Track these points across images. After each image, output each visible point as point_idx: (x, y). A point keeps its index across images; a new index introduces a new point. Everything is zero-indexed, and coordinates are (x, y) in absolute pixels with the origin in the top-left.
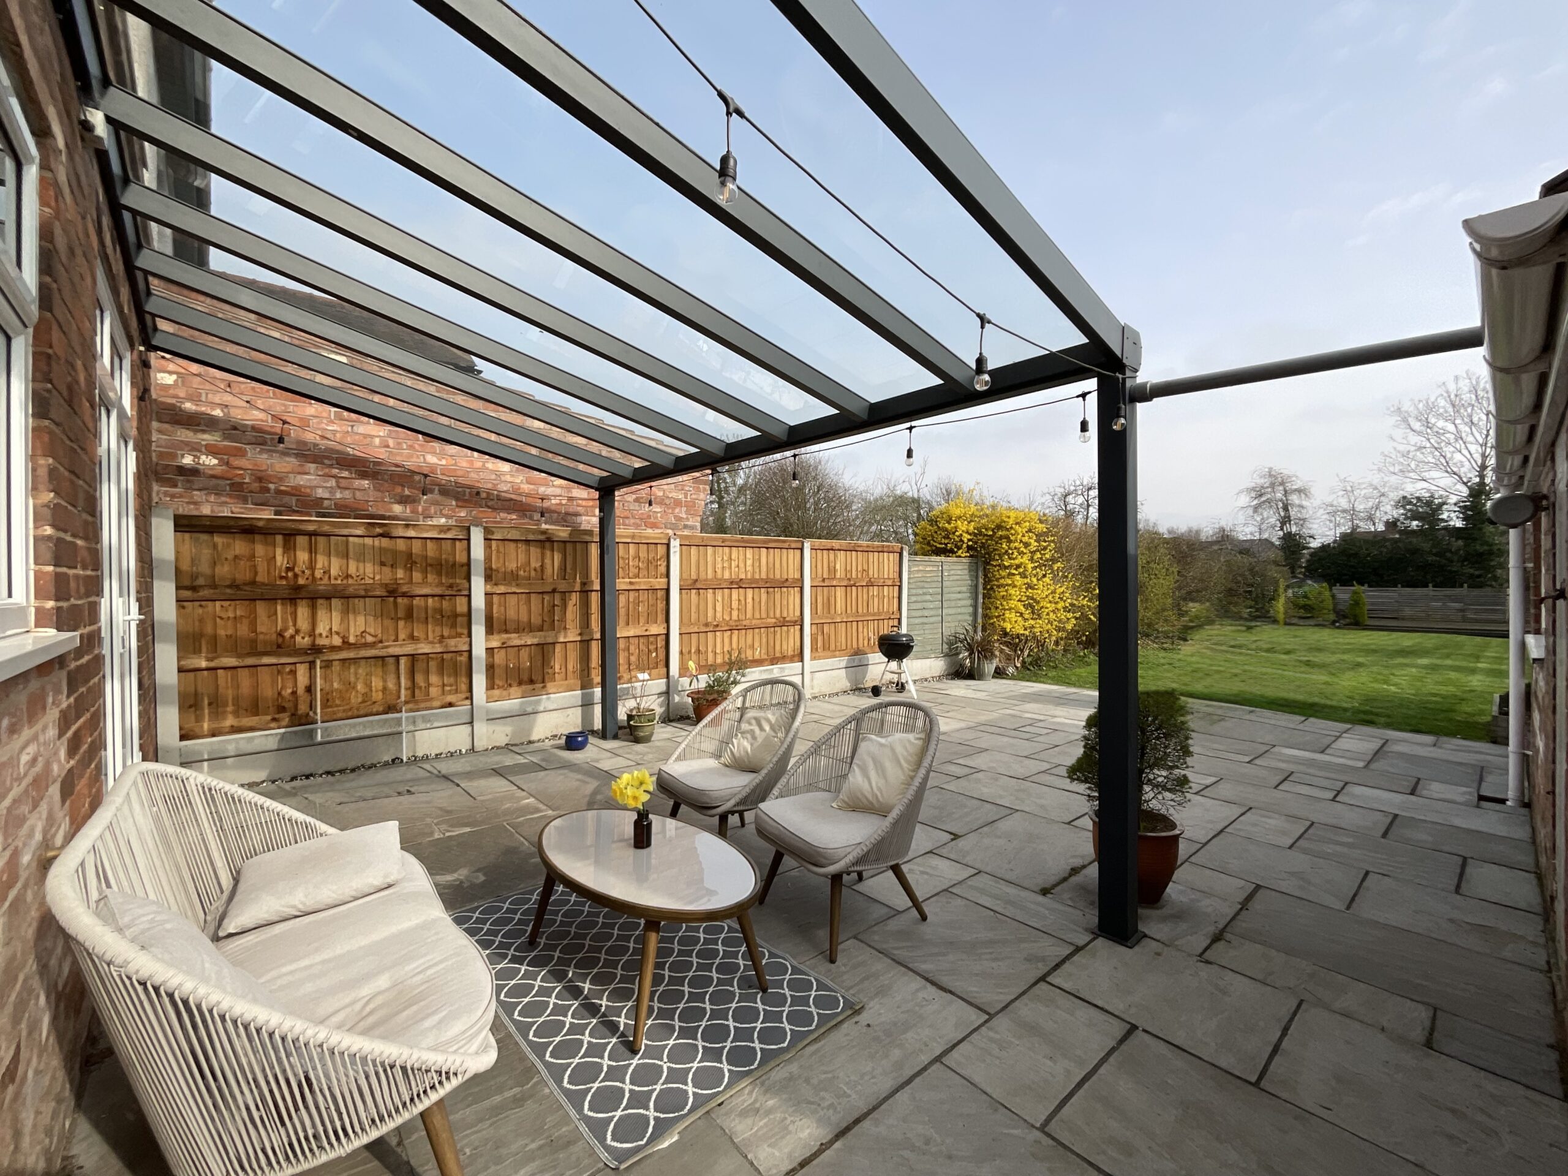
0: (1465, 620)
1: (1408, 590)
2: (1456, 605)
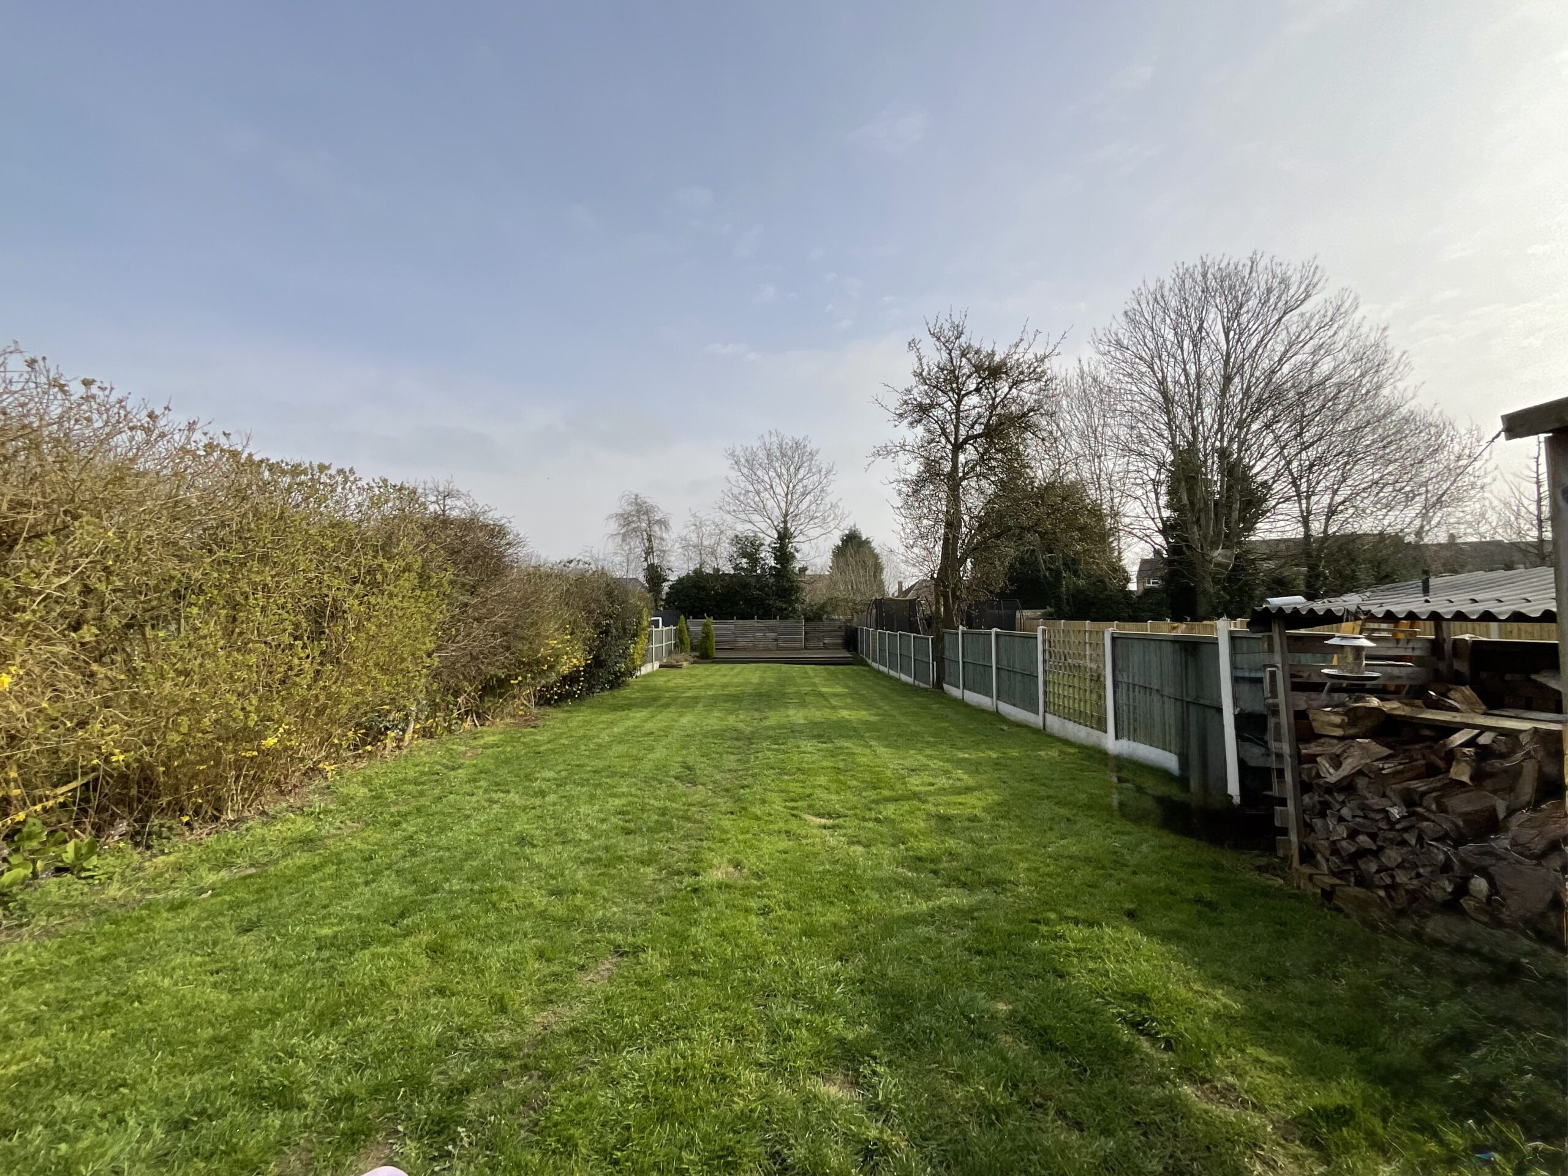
1: (741, 622)
2: (772, 635)
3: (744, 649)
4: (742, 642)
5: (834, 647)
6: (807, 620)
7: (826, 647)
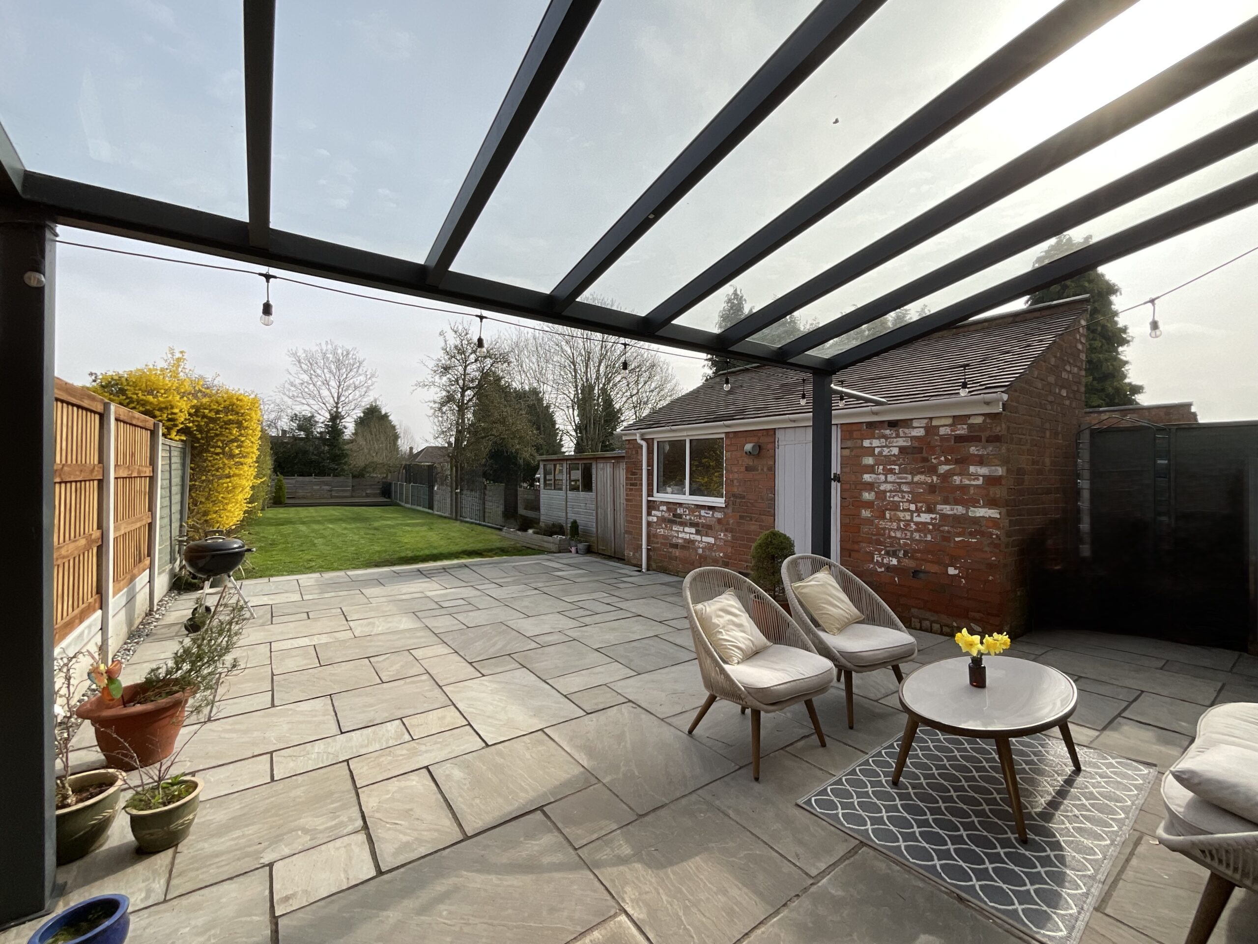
0: (332, 497)
1: (301, 478)
2: (327, 488)
3: (304, 498)
4: (301, 493)
5: (375, 495)
6: (354, 477)
7: (367, 496)
